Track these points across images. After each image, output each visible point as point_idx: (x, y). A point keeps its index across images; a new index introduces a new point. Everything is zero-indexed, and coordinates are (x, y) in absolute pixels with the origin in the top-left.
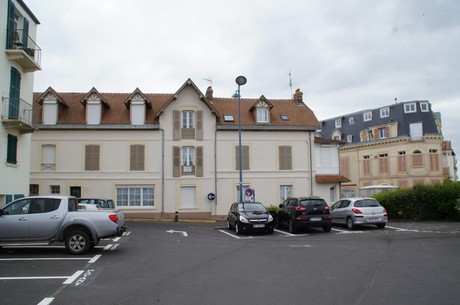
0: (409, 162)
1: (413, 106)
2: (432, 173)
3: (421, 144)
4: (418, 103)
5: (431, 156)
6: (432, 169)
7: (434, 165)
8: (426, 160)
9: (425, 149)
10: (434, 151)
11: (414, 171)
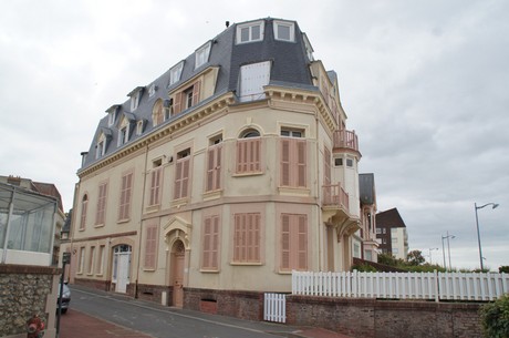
0: (229, 159)
1: (256, 29)
2: (285, 194)
3: (260, 112)
4: (269, 22)
5: (285, 145)
6: (286, 181)
7: (294, 168)
8: (271, 155)
9: (269, 123)
10: (299, 132)
11: (236, 188)
